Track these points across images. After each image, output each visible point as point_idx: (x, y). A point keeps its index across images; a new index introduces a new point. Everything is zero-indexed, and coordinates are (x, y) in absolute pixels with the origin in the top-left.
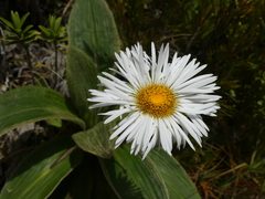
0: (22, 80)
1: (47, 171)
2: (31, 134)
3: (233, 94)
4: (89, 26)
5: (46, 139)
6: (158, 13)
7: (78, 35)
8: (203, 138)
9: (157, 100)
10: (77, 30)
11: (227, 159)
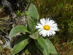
0: (17, 24)
1: (23, 43)
2: (19, 36)
3: (63, 27)
4: (32, 13)
5: (22, 37)
6: (47, 9)
7: (30, 14)
8: (55, 34)
9: (47, 28)
10: (29, 13)
11: (62, 42)
